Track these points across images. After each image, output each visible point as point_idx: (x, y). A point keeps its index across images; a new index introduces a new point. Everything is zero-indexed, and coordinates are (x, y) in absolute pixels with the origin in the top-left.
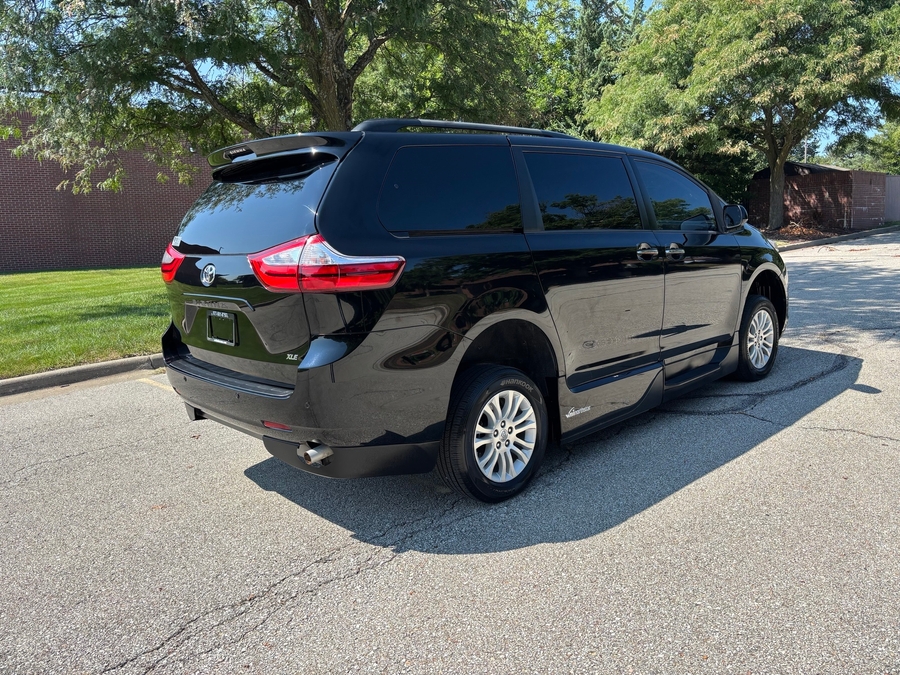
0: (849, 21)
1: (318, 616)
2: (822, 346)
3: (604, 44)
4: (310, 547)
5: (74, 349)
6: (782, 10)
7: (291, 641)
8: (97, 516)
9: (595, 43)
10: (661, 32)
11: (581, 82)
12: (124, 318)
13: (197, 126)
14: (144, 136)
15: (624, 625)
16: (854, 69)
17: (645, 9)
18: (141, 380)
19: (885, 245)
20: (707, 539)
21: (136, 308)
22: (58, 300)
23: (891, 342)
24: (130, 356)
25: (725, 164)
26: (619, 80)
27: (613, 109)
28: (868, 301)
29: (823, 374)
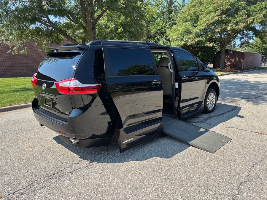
0: (244, 8)
1: (73, 179)
2: (230, 103)
3: (173, 13)
4: (73, 160)
5: (10, 101)
6: (224, 4)
7: (64, 187)
8: (12, 150)
9: (170, 13)
10: (189, 10)
11: (166, 24)
12: (26, 92)
13: (50, 35)
14: (34, 38)
15: (161, 183)
16: (245, 22)
17: (185, 3)
18: (30, 110)
19: (253, 74)
20: (188, 158)
21: (30, 89)
22: (7, 86)
23: (250, 102)
24: (27, 103)
25: (208, 49)
26: (177, 24)
27: (175, 32)
28: (245, 90)
29: (229, 111)
